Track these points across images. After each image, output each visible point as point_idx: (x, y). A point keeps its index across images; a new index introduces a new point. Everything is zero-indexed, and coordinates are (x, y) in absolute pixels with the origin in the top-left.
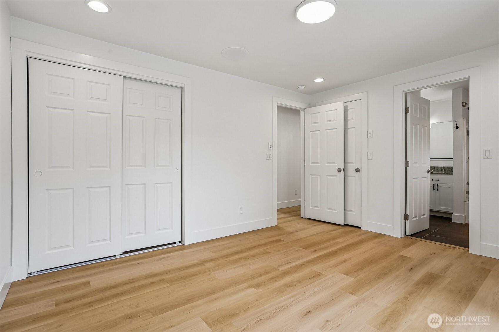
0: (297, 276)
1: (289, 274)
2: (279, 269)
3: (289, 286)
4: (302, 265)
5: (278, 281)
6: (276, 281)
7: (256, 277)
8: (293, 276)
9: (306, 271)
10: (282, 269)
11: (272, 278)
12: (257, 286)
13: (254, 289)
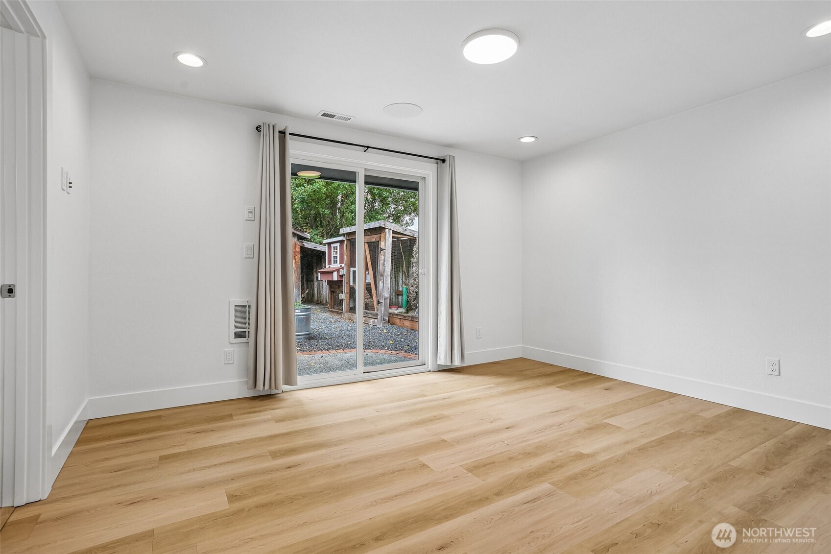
0: (516, 469)
1: (530, 474)
2: (551, 486)
3: (530, 453)
4: (499, 494)
5: (549, 461)
6: (552, 462)
7: (589, 469)
8: (523, 468)
9: (494, 478)
10: (544, 486)
11: (560, 466)
12: (580, 456)
13: (584, 452)
